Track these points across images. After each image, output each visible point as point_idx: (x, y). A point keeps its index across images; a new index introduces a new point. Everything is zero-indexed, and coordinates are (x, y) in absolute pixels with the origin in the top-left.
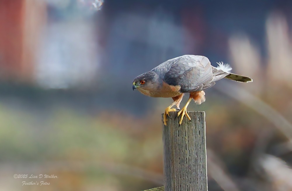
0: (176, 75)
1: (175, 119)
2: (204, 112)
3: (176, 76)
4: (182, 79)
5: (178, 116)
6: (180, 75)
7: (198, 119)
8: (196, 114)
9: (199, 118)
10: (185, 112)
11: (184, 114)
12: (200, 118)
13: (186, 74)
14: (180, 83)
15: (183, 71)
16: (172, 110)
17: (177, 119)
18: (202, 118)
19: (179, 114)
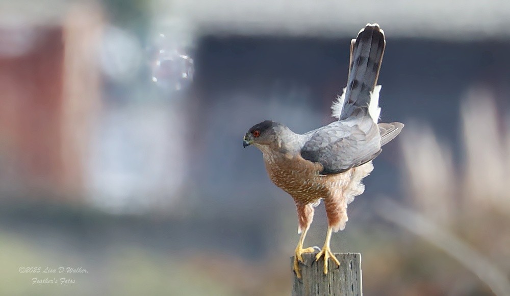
0: (314, 147)
1: (312, 265)
2: (359, 254)
3: (315, 149)
4: (325, 153)
5: (317, 260)
6: (322, 148)
7: (350, 266)
8: (346, 257)
9: (351, 263)
10: (329, 253)
11: (327, 257)
12: (353, 264)
13: (332, 147)
14: (321, 159)
15: (327, 142)
16: (307, 251)
17: (316, 265)
18: (357, 264)
19: (318, 256)
